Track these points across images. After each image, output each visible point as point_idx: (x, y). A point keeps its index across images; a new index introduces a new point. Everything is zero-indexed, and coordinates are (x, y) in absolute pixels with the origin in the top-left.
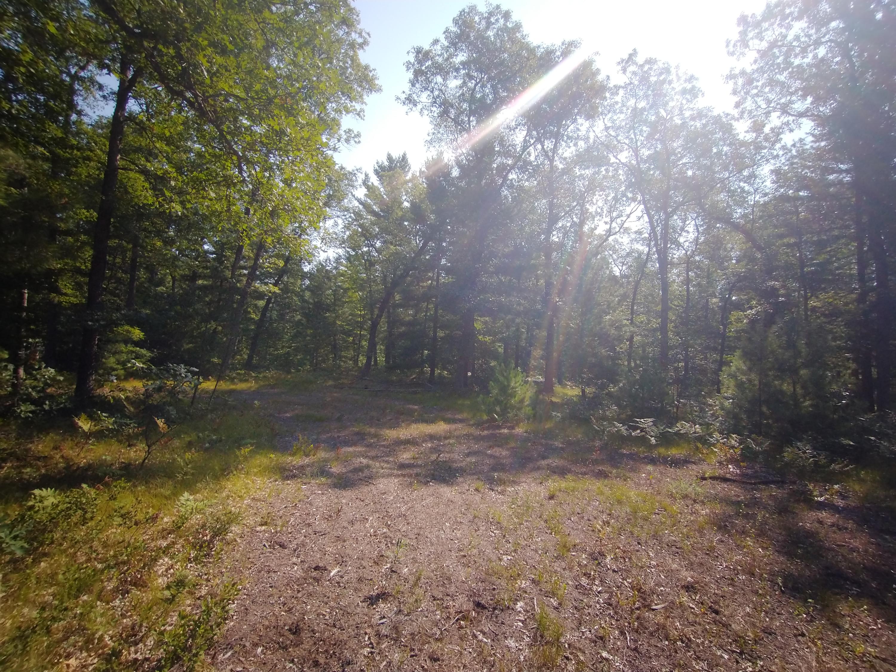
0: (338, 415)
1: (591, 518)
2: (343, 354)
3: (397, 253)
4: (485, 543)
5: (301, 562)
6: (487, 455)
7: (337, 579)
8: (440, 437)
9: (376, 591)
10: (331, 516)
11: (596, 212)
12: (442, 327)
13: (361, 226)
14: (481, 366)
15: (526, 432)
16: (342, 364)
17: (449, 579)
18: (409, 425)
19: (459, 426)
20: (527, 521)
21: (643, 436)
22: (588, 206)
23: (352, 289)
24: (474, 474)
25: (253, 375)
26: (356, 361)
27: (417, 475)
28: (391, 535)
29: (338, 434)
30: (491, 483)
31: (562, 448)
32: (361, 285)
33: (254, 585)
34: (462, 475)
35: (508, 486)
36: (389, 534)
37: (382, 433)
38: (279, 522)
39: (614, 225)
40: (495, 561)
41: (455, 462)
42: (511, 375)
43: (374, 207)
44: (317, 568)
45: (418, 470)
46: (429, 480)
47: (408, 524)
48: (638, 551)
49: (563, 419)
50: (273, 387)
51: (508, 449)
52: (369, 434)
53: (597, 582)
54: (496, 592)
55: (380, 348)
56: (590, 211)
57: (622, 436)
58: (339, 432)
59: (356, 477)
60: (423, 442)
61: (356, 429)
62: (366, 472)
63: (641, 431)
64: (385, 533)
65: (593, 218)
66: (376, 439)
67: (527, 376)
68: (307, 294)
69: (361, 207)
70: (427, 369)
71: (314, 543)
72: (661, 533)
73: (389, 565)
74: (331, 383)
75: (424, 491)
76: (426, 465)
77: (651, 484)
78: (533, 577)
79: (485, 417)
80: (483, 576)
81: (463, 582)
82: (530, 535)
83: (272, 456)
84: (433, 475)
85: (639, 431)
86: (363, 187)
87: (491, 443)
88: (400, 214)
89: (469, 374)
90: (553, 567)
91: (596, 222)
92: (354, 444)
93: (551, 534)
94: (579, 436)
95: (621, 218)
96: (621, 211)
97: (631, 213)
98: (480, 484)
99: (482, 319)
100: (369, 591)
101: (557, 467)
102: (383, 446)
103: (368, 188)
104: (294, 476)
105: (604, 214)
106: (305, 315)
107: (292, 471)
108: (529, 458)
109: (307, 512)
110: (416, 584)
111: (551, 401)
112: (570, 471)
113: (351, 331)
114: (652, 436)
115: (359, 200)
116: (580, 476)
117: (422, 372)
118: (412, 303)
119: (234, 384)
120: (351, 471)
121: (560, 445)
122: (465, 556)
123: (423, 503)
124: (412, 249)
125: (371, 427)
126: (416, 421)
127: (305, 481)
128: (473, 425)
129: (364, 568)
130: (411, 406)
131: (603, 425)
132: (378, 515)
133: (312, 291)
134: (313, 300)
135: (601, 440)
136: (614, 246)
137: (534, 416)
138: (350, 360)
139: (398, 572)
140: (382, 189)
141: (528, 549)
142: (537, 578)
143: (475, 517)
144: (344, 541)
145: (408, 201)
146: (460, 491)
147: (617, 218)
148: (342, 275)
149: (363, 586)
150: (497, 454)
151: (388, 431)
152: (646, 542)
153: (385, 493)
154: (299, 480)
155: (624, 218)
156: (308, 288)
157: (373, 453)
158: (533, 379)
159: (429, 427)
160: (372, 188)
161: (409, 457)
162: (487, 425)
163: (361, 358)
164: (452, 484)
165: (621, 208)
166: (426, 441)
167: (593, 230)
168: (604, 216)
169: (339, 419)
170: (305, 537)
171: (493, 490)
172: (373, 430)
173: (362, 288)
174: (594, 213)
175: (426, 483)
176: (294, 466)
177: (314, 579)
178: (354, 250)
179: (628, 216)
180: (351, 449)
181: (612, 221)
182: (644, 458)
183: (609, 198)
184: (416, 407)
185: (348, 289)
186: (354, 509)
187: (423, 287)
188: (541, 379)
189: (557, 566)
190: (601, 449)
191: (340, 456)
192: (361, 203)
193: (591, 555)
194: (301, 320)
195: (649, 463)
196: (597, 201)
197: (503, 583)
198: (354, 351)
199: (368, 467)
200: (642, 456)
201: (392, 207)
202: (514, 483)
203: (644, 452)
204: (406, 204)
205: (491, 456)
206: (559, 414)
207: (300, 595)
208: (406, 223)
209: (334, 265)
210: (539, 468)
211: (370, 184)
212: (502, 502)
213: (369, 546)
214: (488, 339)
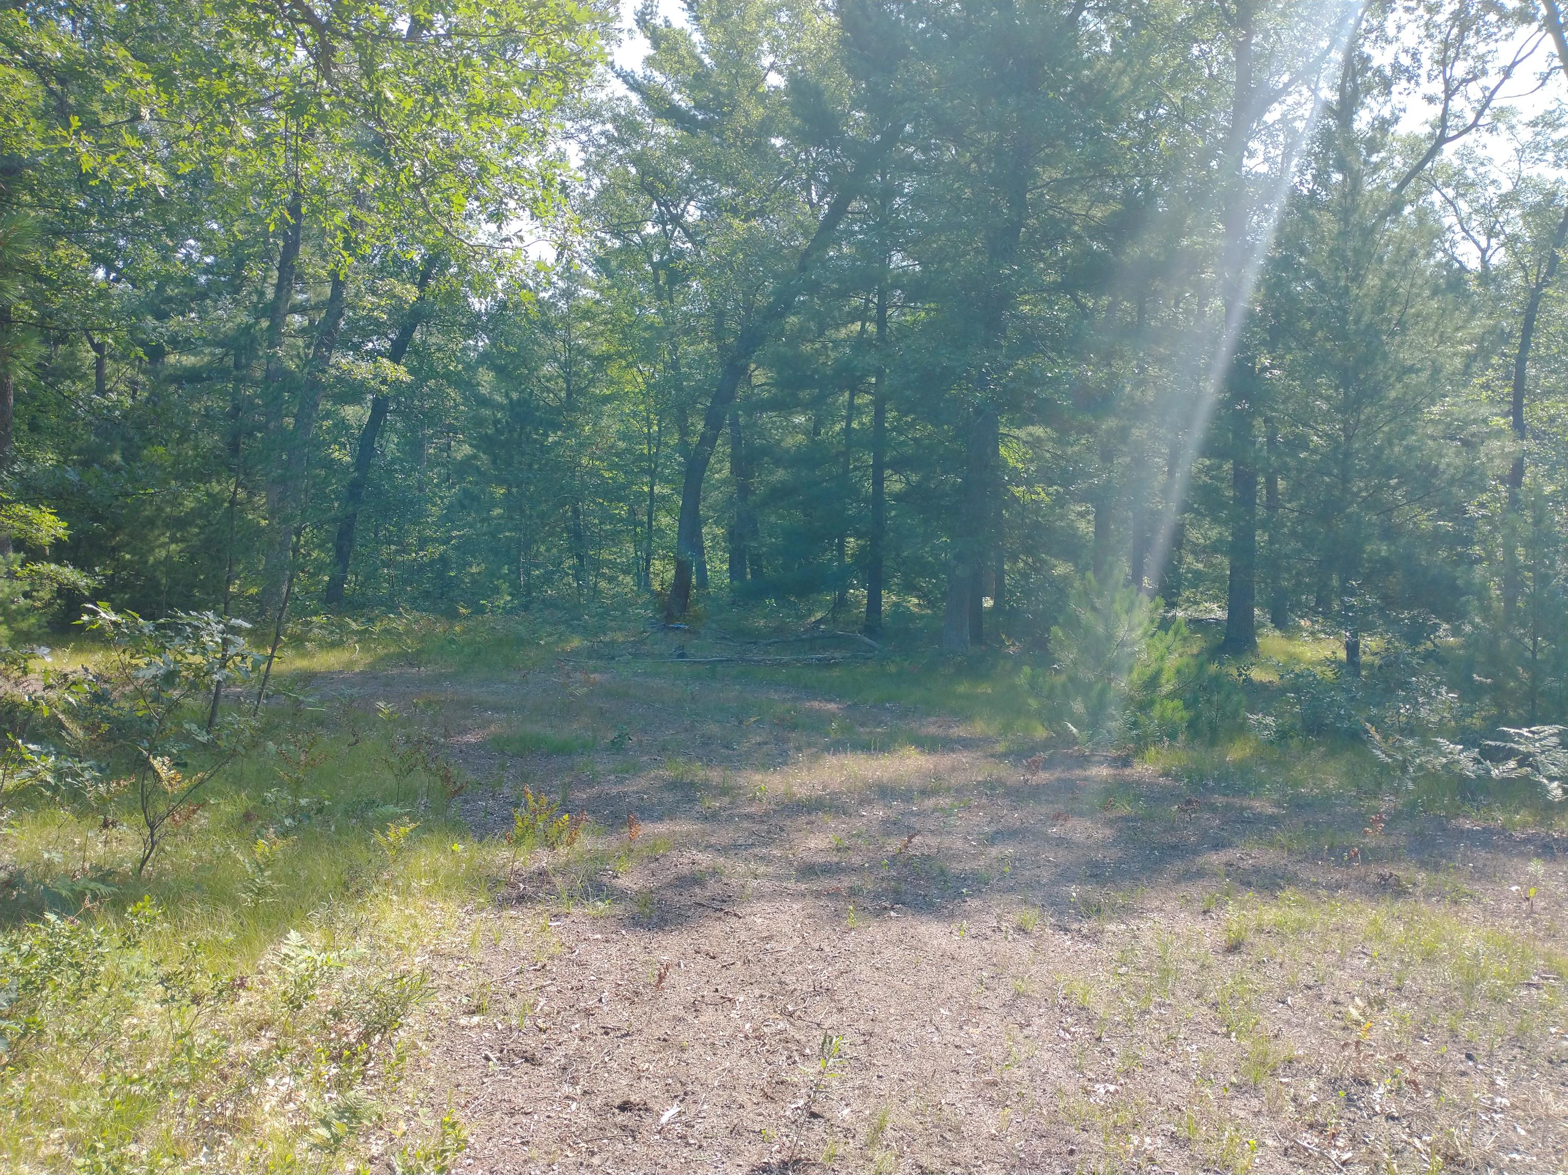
0: (612, 735)
1: (1341, 998)
2: (606, 555)
3: (750, 242)
4: (1047, 1055)
5: (585, 1093)
6: (1047, 839)
7: (679, 1128)
8: (909, 790)
9: (778, 1156)
10: (637, 993)
11: (1397, 68)
12: (900, 465)
13: (637, 160)
14: (1025, 576)
15: (1166, 774)
16: (603, 584)
17: (956, 1130)
18: (815, 758)
19: (964, 757)
20: (1161, 1005)
21: (1526, 777)
22: (1367, 49)
23: (622, 356)
24: (1011, 890)
25: (354, 626)
26: (643, 577)
27: (853, 892)
28: (797, 1037)
29: (620, 788)
30: (1061, 913)
31: (1273, 820)
32: (647, 343)
33: (483, 1138)
34: (977, 893)
35: (1110, 919)
36: (792, 1032)
37: (741, 781)
38: (511, 1005)
39: (1457, 103)
40: (1075, 1094)
41: (956, 857)
42: (1117, 606)
43: (676, 96)
44: (625, 1107)
45: (852, 881)
46: (887, 904)
47: (840, 1010)
48: (1463, 1074)
49: (1283, 735)
50: (412, 660)
51: (1110, 823)
52: (706, 785)
53: (1340, 1143)
54: (1075, 1158)
55: (712, 532)
56: (1375, 64)
57: (1463, 780)
58: (621, 781)
59: (685, 899)
60: (861, 803)
61: (668, 774)
62: (713, 888)
63: (1521, 764)
64: (781, 1032)
65: (1387, 85)
66: (727, 800)
67: (1172, 605)
68: (486, 378)
69: (635, 99)
70: (859, 594)
71: (608, 1053)
72: (1536, 1034)
73: (801, 1103)
74: (576, 642)
75: (875, 931)
76: (875, 866)
77: (1531, 913)
78: (1175, 1129)
79: (1040, 733)
80: (1044, 1126)
81: (993, 1138)
82: (1170, 1038)
83: (458, 847)
84: (896, 892)
85: (1512, 764)
86: (639, 36)
87: (1060, 807)
88: (758, 113)
89: (988, 603)
90: (1228, 1110)
91: (1395, 97)
92: (670, 814)
93: (1228, 1035)
94: (1332, 783)
95: (1483, 81)
96: (1481, 58)
97: (1514, 64)
98: (1030, 915)
99: (1022, 433)
100: (761, 1155)
101: (1257, 871)
102: (749, 817)
103: (656, 37)
104: (521, 899)
105: (1423, 72)
106: (485, 443)
107: (514, 886)
108: (1174, 847)
109: (574, 983)
110: (872, 1142)
111: (1248, 680)
112: (1292, 880)
113: (623, 487)
114: (1552, 779)
115: (626, 77)
116: (1322, 892)
117: (842, 603)
118: (804, 395)
119: (305, 655)
120: (670, 885)
121: (1270, 810)
122: (995, 1084)
123: (877, 961)
124: (800, 224)
125: (708, 764)
126: (837, 747)
127: (555, 910)
128: (1005, 755)
129: (742, 1106)
130: (816, 704)
131: (1402, 749)
132: (757, 992)
133: (500, 371)
134: (507, 395)
135: (1396, 792)
136: (1460, 172)
137: (1192, 725)
138: (626, 572)
139: (828, 1115)
140: (697, 37)
141: (1163, 1069)
142: (1183, 1133)
143: (1018, 995)
144: (683, 1050)
145: (780, 72)
146: (973, 931)
147: (1465, 81)
148: (587, 315)
149: (741, 1143)
150: (1079, 837)
151: (758, 777)
152: (1491, 1055)
153: (770, 938)
154: (540, 908)
155: (1491, 81)
156: (484, 358)
157: (724, 836)
158: (1193, 613)
159: (874, 763)
160: (665, 38)
161: (823, 845)
162: (1045, 755)
163: (657, 565)
164: (952, 915)
165: (1482, 48)
166: (870, 802)
167: (1384, 125)
168: (1423, 79)
169: (617, 746)
170: (582, 1039)
171: (1066, 930)
172: (715, 775)
173: (648, 354)
174: (1388, 72)
175: (880, 913)
176: (516, 873)
177: (624, 1128)
178: (617, 235)
179: (1507, 72)
180: (662, 828)
181: (1449, 93)
182: (1527, 841)
183: (1439, 18)
184: (832, 706)
185: (609, 358)
186: (696, 978)
187: (837, 344)
188: (1217, 612)
189: (1240, 1108)
190: (1396, 817)
191: (637, 846)
192: (635, 86)
193: (1333, 1083)
194: (475, 457)
195: (1538, 856)
196: (1399, 28)
197: (1096, 1140)
198: (637, 544)
199: (715, 872)
200: (1518, 835)
201: (730, 95)
202: (1125, 912)
203: (1525, 825)
204: (775, 80)
205: (1061, 842)
206: (1269, 720)
207: (596, 1160)
208: (778, 142)
209: (561, 284)
210: (1200, 874)
211: (659, 21)
212: (1093, 961)
213: (744, 1061)
214: (1042, 494)
